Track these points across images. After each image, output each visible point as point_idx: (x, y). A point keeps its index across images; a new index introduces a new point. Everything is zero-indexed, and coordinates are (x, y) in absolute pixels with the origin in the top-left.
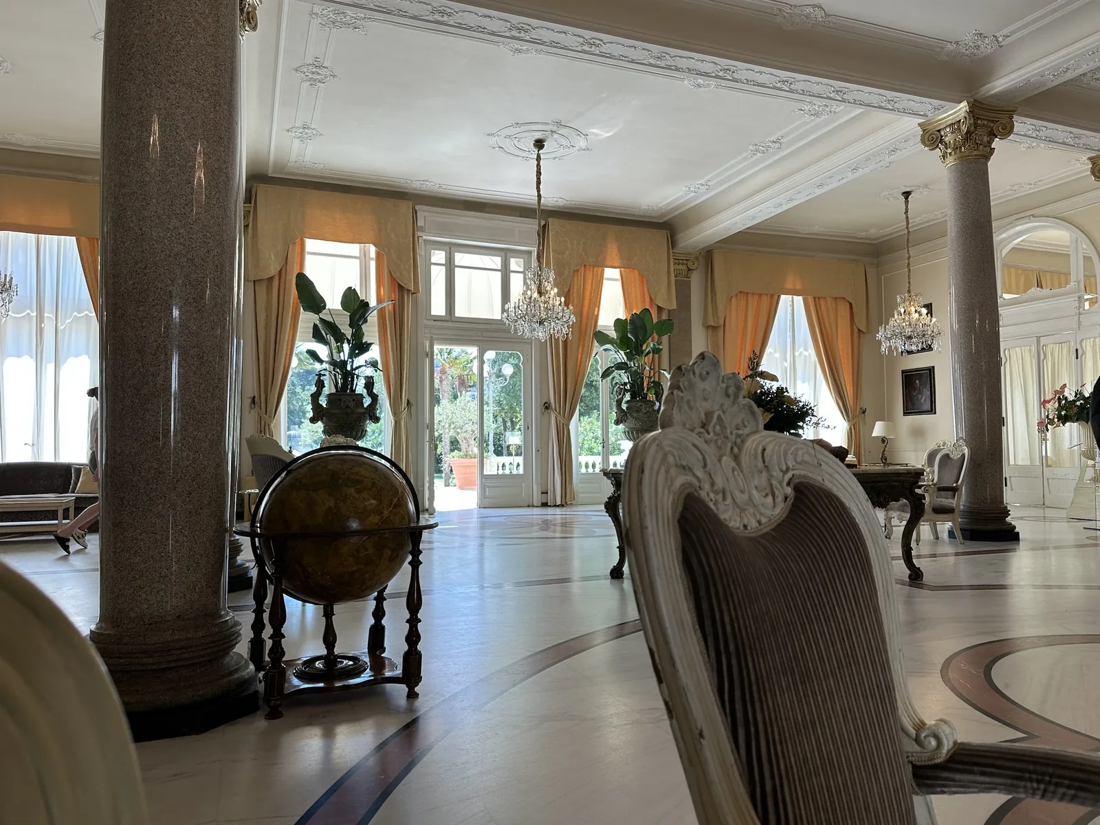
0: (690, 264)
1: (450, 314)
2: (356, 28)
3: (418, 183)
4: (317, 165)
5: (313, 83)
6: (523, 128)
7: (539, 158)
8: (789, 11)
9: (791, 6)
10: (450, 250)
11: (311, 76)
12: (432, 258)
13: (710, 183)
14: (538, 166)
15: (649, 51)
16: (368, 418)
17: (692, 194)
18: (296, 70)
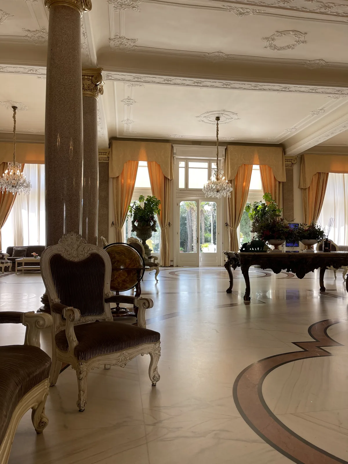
0: (293, 161)
1: (187, 188)
2: (140, 86)
3: (173, 136)
4: (134, 132)
5: (128, 105)
6: (210, 113)
7: (218, 124)
8: (309, 63)
9: (309, 61)
10: (187, 161)
11: (127, 103)
12: (179, 165)
13: (296, 128)
14: (217, 127)
15: (250, 85)
16: (152, 230)
17: (289, 132)
18: (122, 101)
